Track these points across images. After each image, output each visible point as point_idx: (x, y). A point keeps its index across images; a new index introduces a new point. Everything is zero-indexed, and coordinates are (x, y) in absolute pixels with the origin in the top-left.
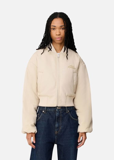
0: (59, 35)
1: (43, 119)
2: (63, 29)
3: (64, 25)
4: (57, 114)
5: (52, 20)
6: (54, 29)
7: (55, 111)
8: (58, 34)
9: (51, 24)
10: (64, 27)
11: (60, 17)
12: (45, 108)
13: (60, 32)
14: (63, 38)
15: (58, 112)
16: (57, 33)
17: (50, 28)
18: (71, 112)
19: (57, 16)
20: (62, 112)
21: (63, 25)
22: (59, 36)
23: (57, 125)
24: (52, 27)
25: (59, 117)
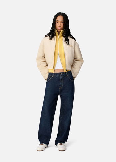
4: (61, 77)
6: (57, 22)
7: (60, 76)
8: (59, 25)
9: (56, 19)
12: (53, 74)
13: (61, 25)
18: (70, 76)
20: (64, 76)
21: (63, 20)
22: (59, 27)
23: (60, 84)
25: (62, 79)
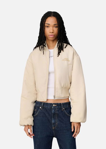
0: (52, 32)
1: (40, 114)
2: (56, 27)
3: (57, 23)
4: (53, 111)
5: (47, 18)
6: (48, 27)
7: (51, 108)
9: (45, 22)
10: (57, 25)
11: (54, 16)
13: (53, 30)
14: (56, 36)
15: (54, 109)
16: (51, 31)
17: (45, 25)
19: (51, 15)
20: (58, 109)
23: (53, 121)
24: (46, 25)
25: (54, 114)
